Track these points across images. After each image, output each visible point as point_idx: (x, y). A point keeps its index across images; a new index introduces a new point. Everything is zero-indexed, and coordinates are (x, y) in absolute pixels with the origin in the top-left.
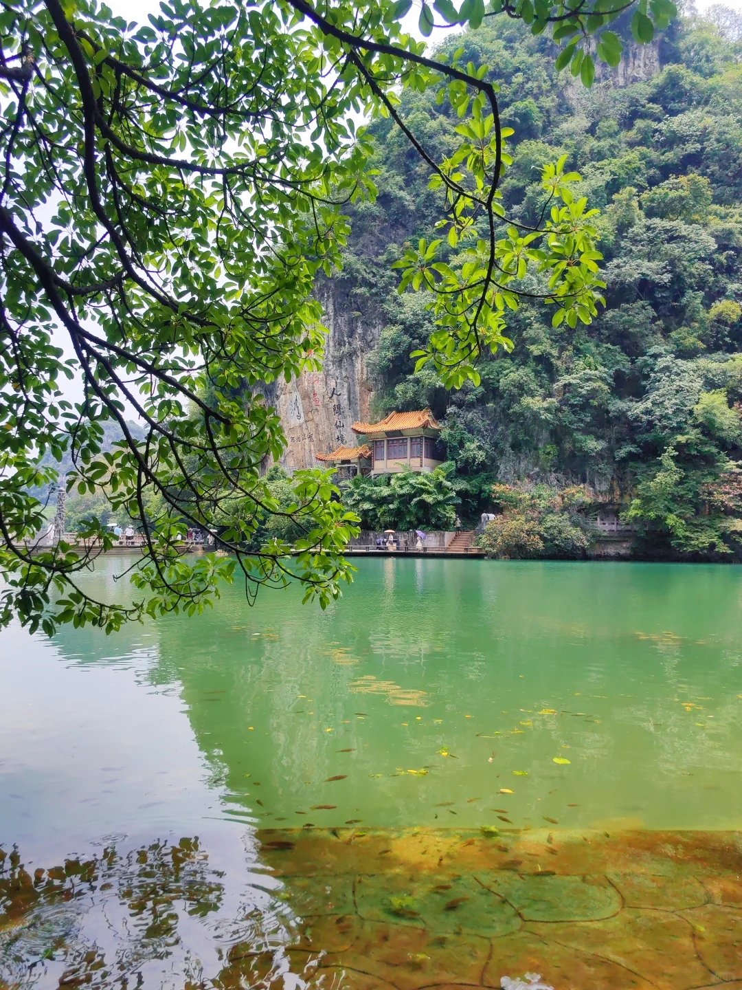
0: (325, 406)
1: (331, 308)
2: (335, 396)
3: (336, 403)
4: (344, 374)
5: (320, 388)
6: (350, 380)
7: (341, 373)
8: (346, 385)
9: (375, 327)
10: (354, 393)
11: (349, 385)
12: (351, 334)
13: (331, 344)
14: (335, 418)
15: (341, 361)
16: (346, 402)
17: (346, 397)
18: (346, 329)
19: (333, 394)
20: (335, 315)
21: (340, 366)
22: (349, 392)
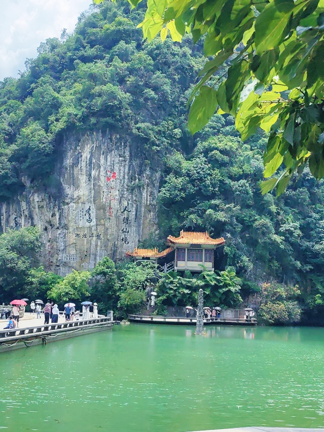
0: (117, 217)
1: (127, 154)
2: (126, 212)
3: (126, 216)
4: (134, 198)
5: (115, 204)
6: (138, 203)
7: (132, 198)
8: (135, 206)
9: (157, 172)
10: (140, 211)
11: (137, 206)
12: (141, 173)
13: (126, 177)
14: (123, 226)
15: (132, 190)
16: (134, 217)
17: (134, 213)
18: (137, 170)
19: (125, 210)
20: (131, 159)
21: (132, 193)
22: (137, 211)
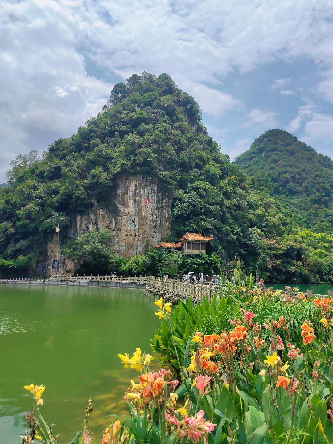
0: (150, 225)
1: (156, 188)
2: (155, 222)
3: (155, 224)
5: (149, 217)
6: (161, 217)
7: (158, 213)
8: (160, 218)
9: (170, 200)
10: (162, 222)
11: (161, 218)
12: (163, 200)
13: (155, 202)
14: (153, 230)
15: (159, 209)
16: (159, 224)
17: (159, 222)
18: (161, 198)
19: (155, 220)
20: (158, 192)
21: (158, 211)
22: (160, 221)
